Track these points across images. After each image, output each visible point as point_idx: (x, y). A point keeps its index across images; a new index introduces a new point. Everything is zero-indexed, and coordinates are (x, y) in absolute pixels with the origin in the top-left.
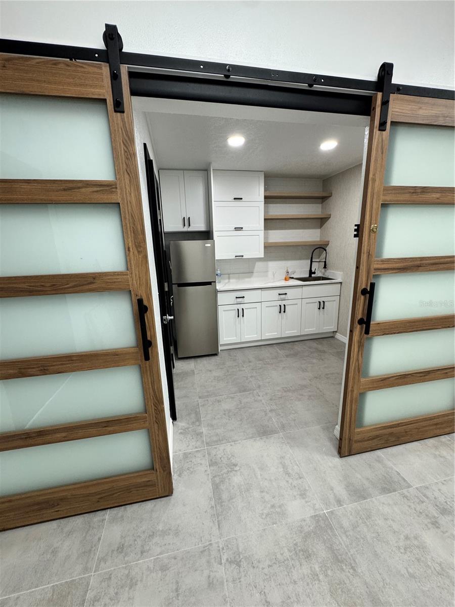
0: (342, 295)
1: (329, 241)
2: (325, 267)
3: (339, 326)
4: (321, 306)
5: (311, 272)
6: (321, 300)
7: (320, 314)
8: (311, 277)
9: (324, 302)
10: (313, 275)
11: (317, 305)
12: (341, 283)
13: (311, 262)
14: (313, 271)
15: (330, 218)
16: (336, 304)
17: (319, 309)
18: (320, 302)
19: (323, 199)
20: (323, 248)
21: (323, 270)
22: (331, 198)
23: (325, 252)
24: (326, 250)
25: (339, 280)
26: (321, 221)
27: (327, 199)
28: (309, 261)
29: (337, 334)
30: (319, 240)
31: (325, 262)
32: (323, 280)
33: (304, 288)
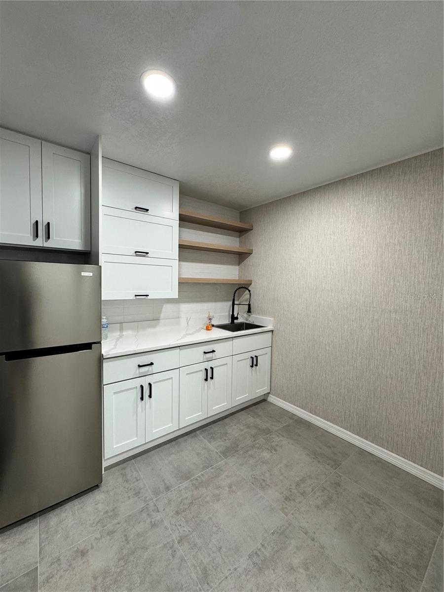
0: (274, 345)
1: (252, 281)
2: (249, 311)
3: (273, 385)
4: (254, 362)
5: (233, 318)
6: (253, 354)
7: (252, 374)
8: (234, 326)
9: (256, 357)
10: (235, 321)
11: (249, 362)
12: (272, 331)
13: (233, 304)
14: (236, 316)
15: (252, 253)
16: (268, 356)
17: (252, 366)
18: (252, 358)
19: (241, 232)
20: (244, 288)
21: (245, 315)
22: (251, 231)
23: (247, 291)
24: (249, 291)
25: (270, 328)
26: (241, 257)
27: (246, 233)
28: (231, 303)
29: (270, 395)
30: (237, 279)
31: (249, 305)
32: (247, 329)
33: (235, 341)
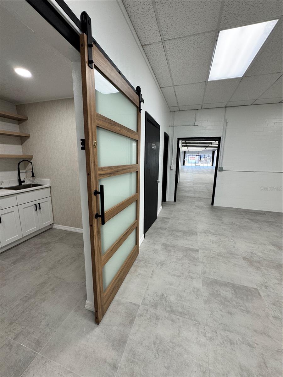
0: (52, 195)
1: (32, 156)
2: (33, 176)
3: (55, 219)
4: (38, 207)
5: (20, 182)
6: (36, 203)
7: (37, 215)
8: (21, 185)
9: (39, 204)
10: (23, 184)
11: (34, 208)
12: (50, 187)
13: (19, 172)
14: (22, 180)
15: (30, 137)
16: (49, 203)
17: (36, 210)
18: (36, 205)
19: (20, 121)
20: (29, 161)
21: (31, 179)
22: (27, 121)
23: (30, 164)
24: (31, 163)
25: (48, 185)
26: (22, 139)
27: (23, 122)
28: (17, 172)
29: (54, 225)
30: (22, 154)
31: (32, 172)
32: (33, 187)
33: (18, 196)
